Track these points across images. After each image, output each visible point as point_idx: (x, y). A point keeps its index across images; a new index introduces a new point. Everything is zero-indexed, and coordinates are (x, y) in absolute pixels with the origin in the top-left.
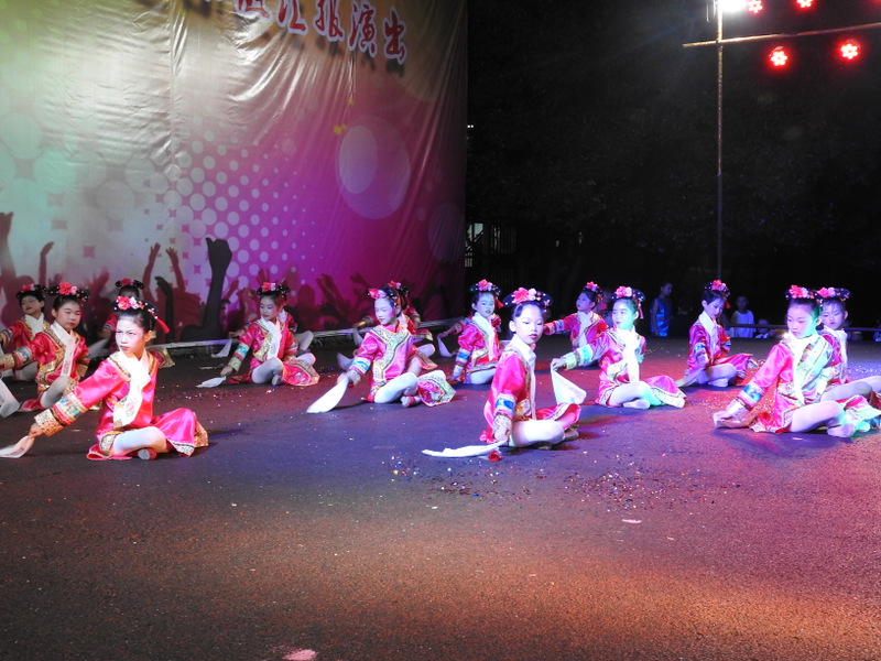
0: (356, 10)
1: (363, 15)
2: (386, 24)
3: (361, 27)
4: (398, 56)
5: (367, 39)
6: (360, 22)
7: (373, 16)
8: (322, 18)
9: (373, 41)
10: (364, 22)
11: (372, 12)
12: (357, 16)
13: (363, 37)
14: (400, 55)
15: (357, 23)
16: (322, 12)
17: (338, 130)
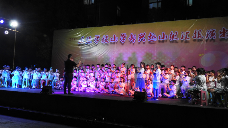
0: (208, 31)
1: (211, 32)
2: (220, 32)
3: (210, 34)
4: (225, 37)
5: (212, 36)
6: (210, 33)
7: (214, 31)
8: (195, 36)
9: (215, 36)
10: (211, 33)
11: (214, 30)
12: (209, 33)
13: (211, 36)
14: (226, 37)
15: (208, 34)
16: (195, 35)
17: (200, 55)
